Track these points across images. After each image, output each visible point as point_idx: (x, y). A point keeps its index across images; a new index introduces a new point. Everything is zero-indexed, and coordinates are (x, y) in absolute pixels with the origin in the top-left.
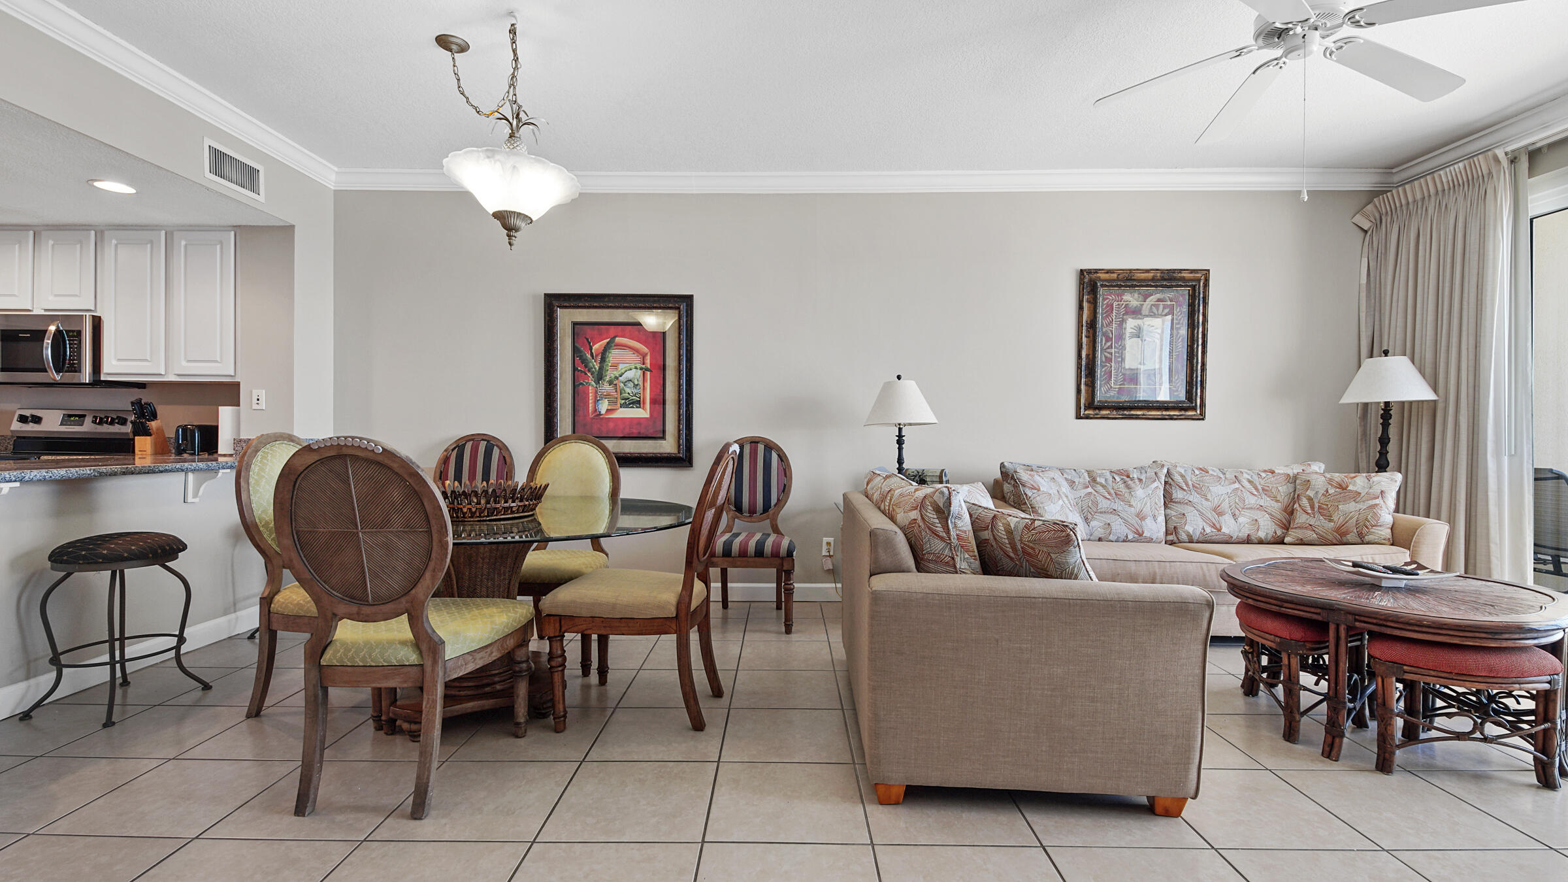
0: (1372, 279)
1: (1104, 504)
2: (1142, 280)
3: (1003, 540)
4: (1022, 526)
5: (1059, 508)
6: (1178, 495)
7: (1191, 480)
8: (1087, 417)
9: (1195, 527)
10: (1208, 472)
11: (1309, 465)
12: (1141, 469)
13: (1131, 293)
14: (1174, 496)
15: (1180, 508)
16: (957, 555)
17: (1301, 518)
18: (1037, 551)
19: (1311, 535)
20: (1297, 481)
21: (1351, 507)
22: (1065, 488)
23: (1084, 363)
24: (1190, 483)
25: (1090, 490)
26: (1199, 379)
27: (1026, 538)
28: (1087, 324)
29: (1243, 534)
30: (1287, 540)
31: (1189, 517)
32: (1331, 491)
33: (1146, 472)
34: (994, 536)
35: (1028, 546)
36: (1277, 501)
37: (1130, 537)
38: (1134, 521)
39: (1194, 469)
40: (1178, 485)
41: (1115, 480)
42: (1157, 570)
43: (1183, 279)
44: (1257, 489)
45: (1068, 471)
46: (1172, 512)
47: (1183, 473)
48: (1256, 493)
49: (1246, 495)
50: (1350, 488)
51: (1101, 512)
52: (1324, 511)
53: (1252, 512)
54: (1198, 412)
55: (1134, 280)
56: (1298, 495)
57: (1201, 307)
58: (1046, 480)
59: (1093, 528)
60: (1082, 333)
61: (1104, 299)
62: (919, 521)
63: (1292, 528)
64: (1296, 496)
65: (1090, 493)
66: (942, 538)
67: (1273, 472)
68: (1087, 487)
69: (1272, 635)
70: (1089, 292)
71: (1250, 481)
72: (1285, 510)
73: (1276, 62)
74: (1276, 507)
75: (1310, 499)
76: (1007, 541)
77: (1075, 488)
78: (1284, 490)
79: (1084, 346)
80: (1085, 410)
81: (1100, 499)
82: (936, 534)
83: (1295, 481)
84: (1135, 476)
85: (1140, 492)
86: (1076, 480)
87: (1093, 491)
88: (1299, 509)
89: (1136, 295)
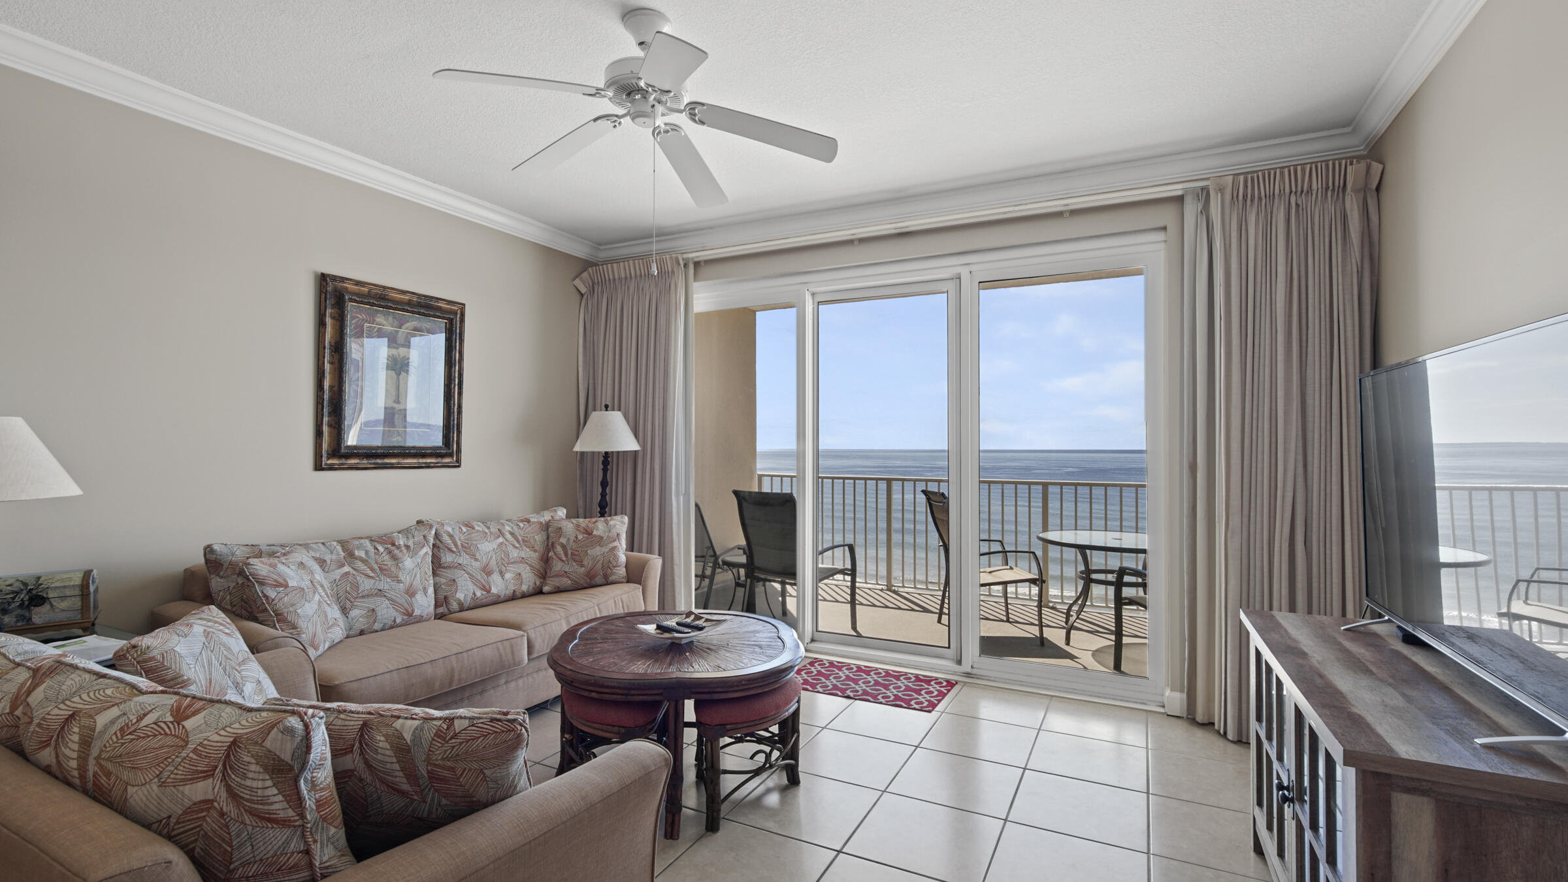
0: (588, 338)
1: (366, 585)
2: (397, 302)
3: (388, 766)
4: (428, 734)
5: (316, 606)
6: (447, 558)
7: (460, 540)
8: (331, 468)
9: (466, 592)
10: (473, 528)
11: (555, 511)
12: (406, 532)
13: (384, 315)
14: (443, 560)
15: (449, 574)
16: (315, 841)
17: (557, 566)
18: (459, 772)
19: (566, 582)
20: (550, 529)
21: (597, 551)
22: (319, 576)
23: (326, 397)
24: (459, 543)
25: (346, 569)
26: (456, 422)
27: (437, 757)
28: (331, 346)
29: (509, 592)
30: (546, 589)
31: (460, 582)
32: (580, 537)
33: (413, 537)
34: (366, 762)
35: (443, 767)
36: (535, 551)
37: (398, 621)
38: (402, 599)
39: (461, 526)
40: (446, 547)
41: (378, 550)
42: (455, 665)
43: (439, 309)
44: (518, 541)
45: (314, 546)
46: (442, 579)
47: (451, 531)
48: (517, 545)
49: (510, 548)
50: (595, 533)
51: (363, 597)
52: (576, 557)
53: (516, 566)
54: (455, 459)
55: (388, 300)
56: (553, 543)
57: (458, 344)
58: (293, 567)
59: (352, 619)
60: (324, 357)
61: (353, 318)
62: (224, 802)
63: (549, 577)
64: (550, 544)
65: (347, 573)
66: (284, 823)
67: (528, 521)
68: (343, 566)
69: (614, 726)
70: (333, 305)
71: (512, 534)
72: (542, 559)
73: (616, 118)
74: (533, 556)
75: (564, 547)
76: (397, 767)
77: (326, 569)
78: (539, 538)
79: (327, 376)
80: (328, 459)
81: (360, 579)
82: (269, 820)
83: (547, 529)
84: (402, 543)
85: (408, 563)
86: (328, 558)
87: (351, 570)
88: (554, 557)
89: (390, 318)
